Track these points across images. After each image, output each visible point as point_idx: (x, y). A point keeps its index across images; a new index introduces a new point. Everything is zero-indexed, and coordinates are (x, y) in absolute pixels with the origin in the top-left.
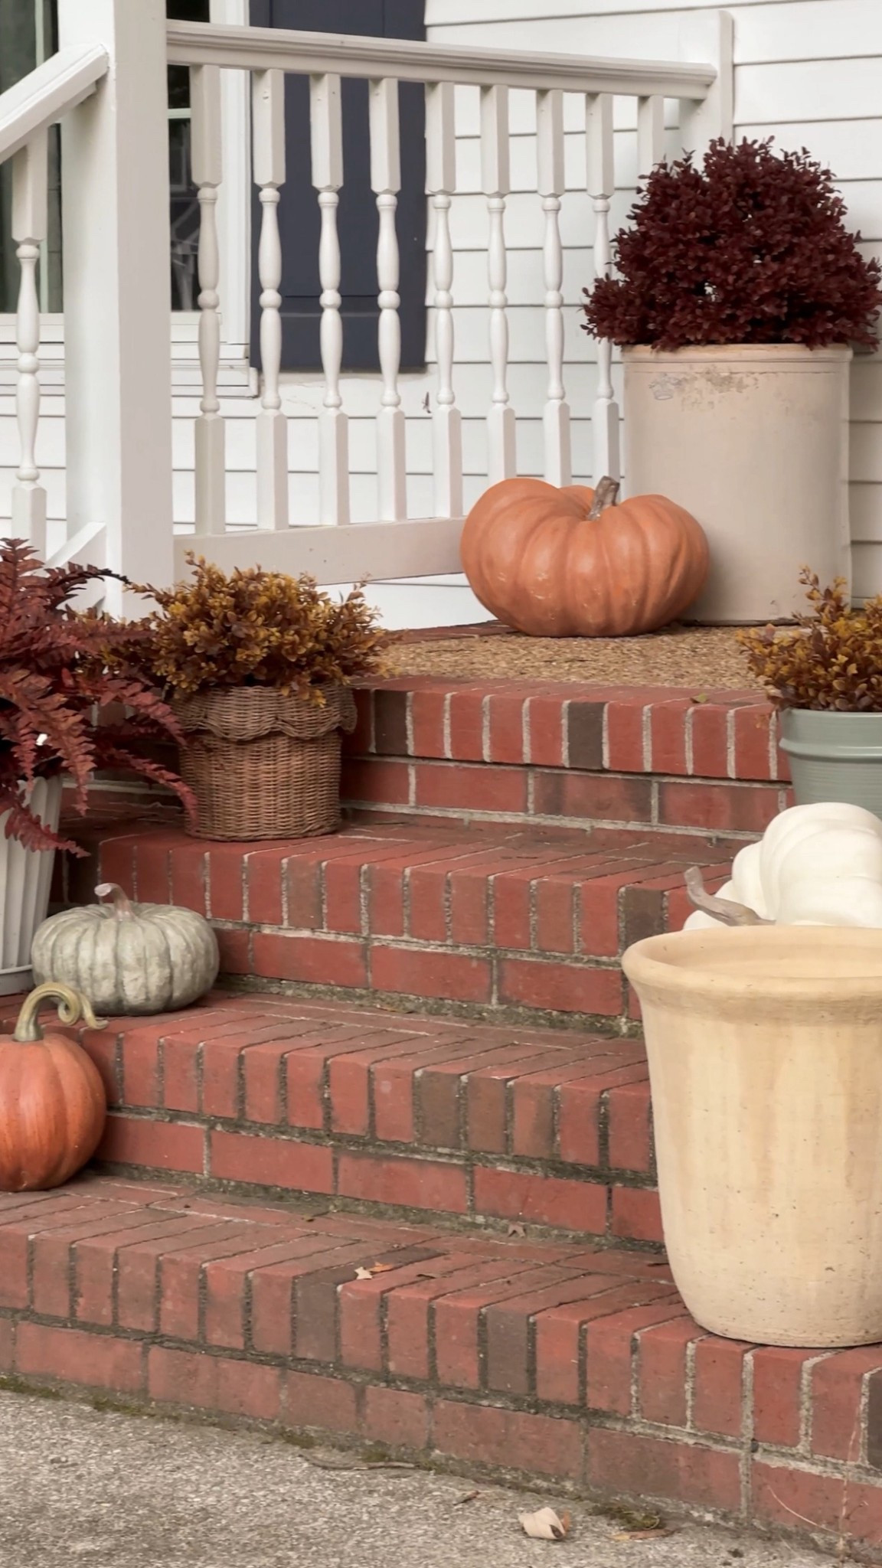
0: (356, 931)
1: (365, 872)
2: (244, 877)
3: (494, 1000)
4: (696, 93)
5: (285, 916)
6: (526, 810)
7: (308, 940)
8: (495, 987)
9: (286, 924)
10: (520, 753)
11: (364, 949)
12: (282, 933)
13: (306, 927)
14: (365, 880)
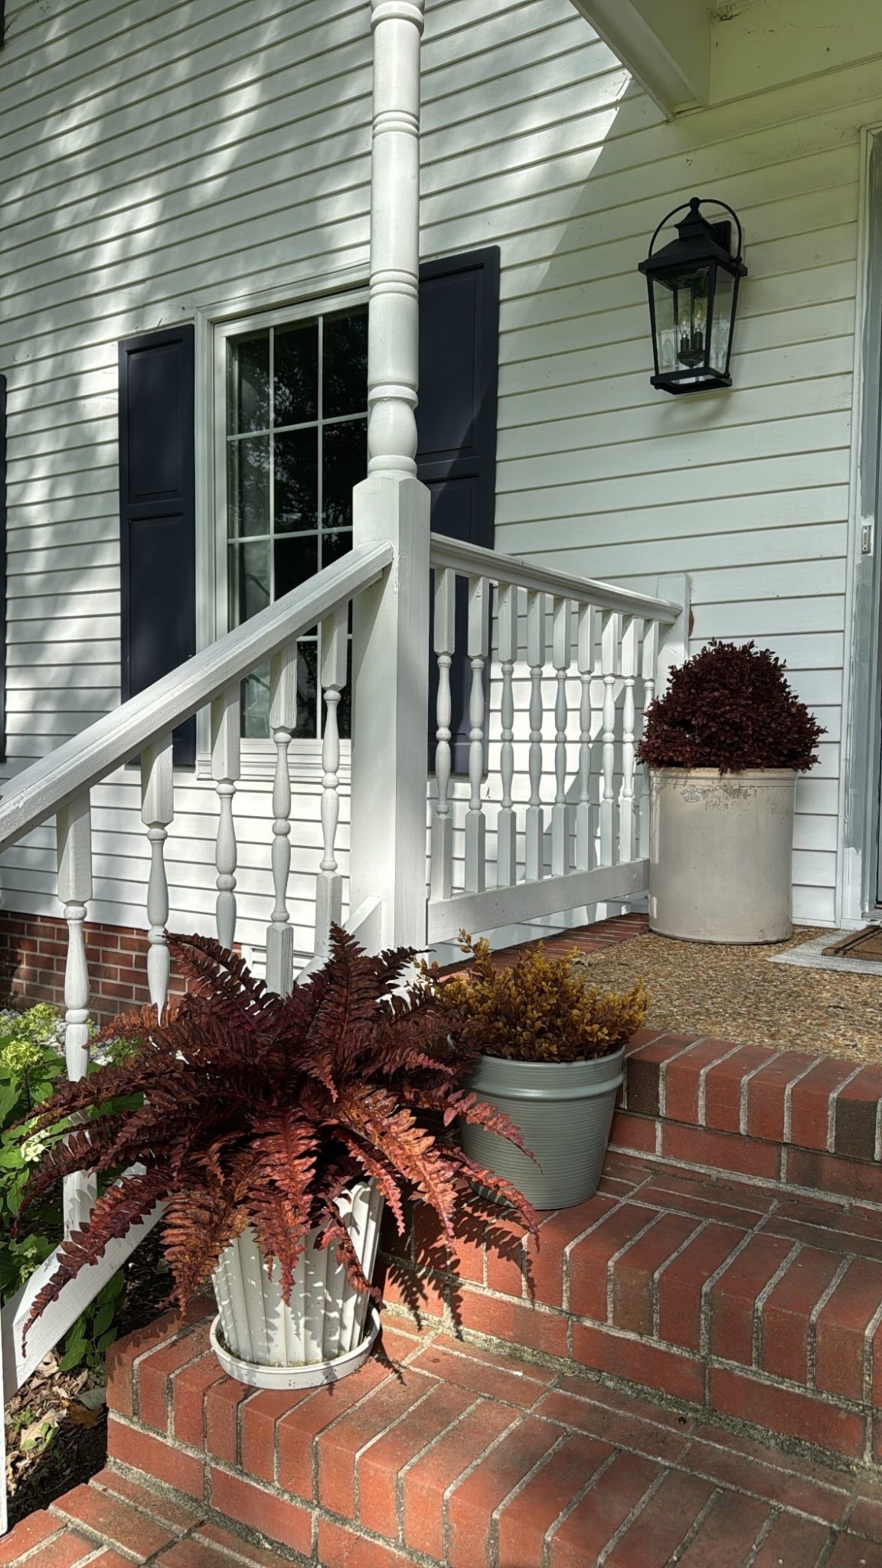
0: (694, 1348)
1: (706, 1294)
2: (565, 1268)
3: (867, 1457)
4: (670, 620)
5: (610, 1315)
6: (779, 1179)
7: (635, 1343)
8: (868, 1444)
9: (610, 1322)
10: (781, 1134)
11: (704, 1366)
12: (604, 1329)
13: (633, 1330)
14: (706, 1302)
